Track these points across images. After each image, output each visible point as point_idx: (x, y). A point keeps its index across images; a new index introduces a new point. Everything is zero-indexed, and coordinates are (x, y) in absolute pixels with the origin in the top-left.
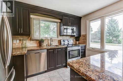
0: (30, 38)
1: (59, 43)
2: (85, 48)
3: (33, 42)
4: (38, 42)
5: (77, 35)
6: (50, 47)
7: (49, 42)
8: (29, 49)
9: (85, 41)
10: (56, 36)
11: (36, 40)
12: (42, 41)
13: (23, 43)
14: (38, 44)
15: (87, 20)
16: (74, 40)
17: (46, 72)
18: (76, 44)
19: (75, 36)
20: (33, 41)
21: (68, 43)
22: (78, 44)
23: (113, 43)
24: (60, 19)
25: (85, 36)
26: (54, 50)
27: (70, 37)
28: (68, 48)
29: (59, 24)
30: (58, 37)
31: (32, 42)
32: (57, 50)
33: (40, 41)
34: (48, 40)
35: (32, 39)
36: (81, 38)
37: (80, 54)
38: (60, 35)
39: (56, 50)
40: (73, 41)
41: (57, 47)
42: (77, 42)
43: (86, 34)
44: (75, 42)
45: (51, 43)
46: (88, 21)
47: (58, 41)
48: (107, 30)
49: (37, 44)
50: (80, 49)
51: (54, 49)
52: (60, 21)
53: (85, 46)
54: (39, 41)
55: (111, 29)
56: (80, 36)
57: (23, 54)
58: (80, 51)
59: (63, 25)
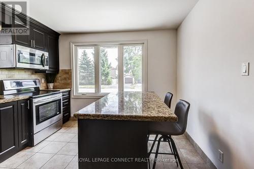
2: (70, 96)
5: (51, 70)
9: (69, 81)
15: (71, 43)
16: (43, 81)
18: (48, 88)
19: (47, 72)
22: (54, 88)
25: (68, 73)
28: (35, 100)
36: (60, 77)
37: (62, 108)
42: (51, 85)
43: (71, 70)
44: (45, 85)
46: (73, 45)
50: (61, 98)
53: (69, 92)
56: (58, 73)
58: (62, 102)
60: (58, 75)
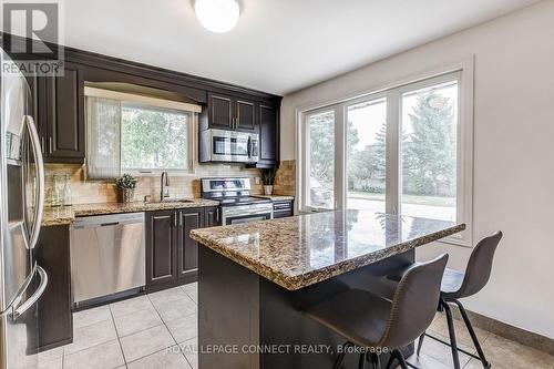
0: (82, 171)
1: (194, 192)
2: (292, 211)
3: (92, 188)
4: (110, 186)
5: (264, 162)
6: (157, 206)
7: (158, 185)
8: (79, 209)
9: (292, 183)
10: (185, 166)
11: (106, 180)
12: (127, 182)
13: (54, 189)
14: (114, 196)
15: (297, 110)
16: (258, 180)
17: (141, 292)
18: (264, 194)
19: (258, 166)
20: (94, 185)
21: (239, 193)
22: (270, 194)
23: (433, 195)
24: (199, 104)
25: (292, 166)
26: (172, 216)
27: (241, 169)
28: (225, 210)
29: (195, 119)
30: (191, 169)
31: (88, 185)
32: (184, 217)
33: (120, 184)
34: (152, 179)
35: (88, 177)
36: (281, 174)
38: (201, 162)
39: (178, 214)
40: (253, 182)
41: (185, 205)
42: (269, 189)
43: (294, 161)
44: (260, 187)
45: (165, 192)
46: (300, 113)
47: (190, 185)
48: (415, 141)
49: (109, 195)
50: (271, 212)
51: (172, 212)
52: (198, 109)
53: (292, 200)
54: (114, 181)
55: (428, 135)
56: (278, 167)
57: (65, 222)
59: (211, 125)
60: (279, 171)
